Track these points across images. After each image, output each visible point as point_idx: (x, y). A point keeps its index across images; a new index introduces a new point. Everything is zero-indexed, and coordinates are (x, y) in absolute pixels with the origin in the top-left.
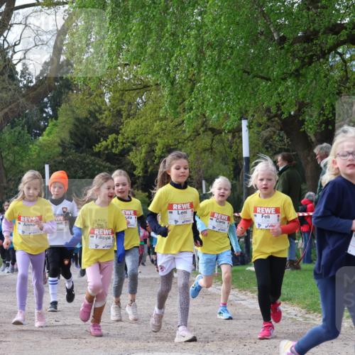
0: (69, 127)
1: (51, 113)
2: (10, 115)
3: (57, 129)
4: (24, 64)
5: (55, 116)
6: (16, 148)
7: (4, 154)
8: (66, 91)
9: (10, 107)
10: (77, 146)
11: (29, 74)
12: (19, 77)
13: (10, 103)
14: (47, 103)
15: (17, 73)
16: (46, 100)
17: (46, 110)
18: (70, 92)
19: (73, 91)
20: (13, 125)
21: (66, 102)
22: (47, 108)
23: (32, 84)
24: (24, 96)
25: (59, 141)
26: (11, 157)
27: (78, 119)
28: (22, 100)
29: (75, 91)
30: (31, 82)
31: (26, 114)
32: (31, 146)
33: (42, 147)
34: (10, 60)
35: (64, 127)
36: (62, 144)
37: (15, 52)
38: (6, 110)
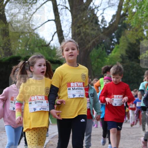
0: (125, 48)
1: (116, 41)
2: (96, 43)
3: (119, 50)
4: (103, 16)
5: (118, 43)
6: (99, 60)
7: (92, 63)
8: (124, 29)
9: (96, 39)
10: (130, 58)
11: (105, 21)
12: (100, 23)
13: (96, 37)
14: (114, 36)
15: (99, 21)
16: (113, 34)
17: (114, 40)
18: (126, 30)
19: (127, 29)
20: (98, 48)
21: (124, 35)
22: (114, 38)
23: (106, 27)
24: (102, 33)
25: (120, 55)
26: (96, 65)
27: (130, 44)
28: (101, 35)
29: (129, 29)
30: (106, 25)
31: (104, 42)
32: (106, 59)
33: (111, 59)
34: (95, 15)
35: (123, 48)
36: (122, 57)
37: (98, 10)
38: (94, 40)
